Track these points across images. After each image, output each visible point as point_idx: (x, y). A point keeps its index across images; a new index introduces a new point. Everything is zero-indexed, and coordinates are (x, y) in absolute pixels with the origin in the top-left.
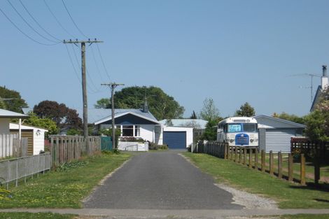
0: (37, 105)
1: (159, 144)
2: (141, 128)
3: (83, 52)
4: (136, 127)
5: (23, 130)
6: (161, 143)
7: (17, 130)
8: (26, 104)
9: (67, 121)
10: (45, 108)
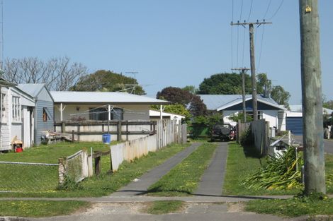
0: (161, 91)
1: (281, 130)
2: (264, 114)
3: (251, 34)
4: (259, 113)
5: (164, 117)
6: (283, 128)
7: (159, 117)
8: (143, 91)
9: (191, 107)
10: (170, 95)
